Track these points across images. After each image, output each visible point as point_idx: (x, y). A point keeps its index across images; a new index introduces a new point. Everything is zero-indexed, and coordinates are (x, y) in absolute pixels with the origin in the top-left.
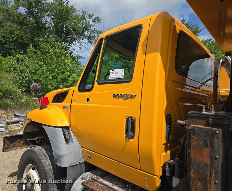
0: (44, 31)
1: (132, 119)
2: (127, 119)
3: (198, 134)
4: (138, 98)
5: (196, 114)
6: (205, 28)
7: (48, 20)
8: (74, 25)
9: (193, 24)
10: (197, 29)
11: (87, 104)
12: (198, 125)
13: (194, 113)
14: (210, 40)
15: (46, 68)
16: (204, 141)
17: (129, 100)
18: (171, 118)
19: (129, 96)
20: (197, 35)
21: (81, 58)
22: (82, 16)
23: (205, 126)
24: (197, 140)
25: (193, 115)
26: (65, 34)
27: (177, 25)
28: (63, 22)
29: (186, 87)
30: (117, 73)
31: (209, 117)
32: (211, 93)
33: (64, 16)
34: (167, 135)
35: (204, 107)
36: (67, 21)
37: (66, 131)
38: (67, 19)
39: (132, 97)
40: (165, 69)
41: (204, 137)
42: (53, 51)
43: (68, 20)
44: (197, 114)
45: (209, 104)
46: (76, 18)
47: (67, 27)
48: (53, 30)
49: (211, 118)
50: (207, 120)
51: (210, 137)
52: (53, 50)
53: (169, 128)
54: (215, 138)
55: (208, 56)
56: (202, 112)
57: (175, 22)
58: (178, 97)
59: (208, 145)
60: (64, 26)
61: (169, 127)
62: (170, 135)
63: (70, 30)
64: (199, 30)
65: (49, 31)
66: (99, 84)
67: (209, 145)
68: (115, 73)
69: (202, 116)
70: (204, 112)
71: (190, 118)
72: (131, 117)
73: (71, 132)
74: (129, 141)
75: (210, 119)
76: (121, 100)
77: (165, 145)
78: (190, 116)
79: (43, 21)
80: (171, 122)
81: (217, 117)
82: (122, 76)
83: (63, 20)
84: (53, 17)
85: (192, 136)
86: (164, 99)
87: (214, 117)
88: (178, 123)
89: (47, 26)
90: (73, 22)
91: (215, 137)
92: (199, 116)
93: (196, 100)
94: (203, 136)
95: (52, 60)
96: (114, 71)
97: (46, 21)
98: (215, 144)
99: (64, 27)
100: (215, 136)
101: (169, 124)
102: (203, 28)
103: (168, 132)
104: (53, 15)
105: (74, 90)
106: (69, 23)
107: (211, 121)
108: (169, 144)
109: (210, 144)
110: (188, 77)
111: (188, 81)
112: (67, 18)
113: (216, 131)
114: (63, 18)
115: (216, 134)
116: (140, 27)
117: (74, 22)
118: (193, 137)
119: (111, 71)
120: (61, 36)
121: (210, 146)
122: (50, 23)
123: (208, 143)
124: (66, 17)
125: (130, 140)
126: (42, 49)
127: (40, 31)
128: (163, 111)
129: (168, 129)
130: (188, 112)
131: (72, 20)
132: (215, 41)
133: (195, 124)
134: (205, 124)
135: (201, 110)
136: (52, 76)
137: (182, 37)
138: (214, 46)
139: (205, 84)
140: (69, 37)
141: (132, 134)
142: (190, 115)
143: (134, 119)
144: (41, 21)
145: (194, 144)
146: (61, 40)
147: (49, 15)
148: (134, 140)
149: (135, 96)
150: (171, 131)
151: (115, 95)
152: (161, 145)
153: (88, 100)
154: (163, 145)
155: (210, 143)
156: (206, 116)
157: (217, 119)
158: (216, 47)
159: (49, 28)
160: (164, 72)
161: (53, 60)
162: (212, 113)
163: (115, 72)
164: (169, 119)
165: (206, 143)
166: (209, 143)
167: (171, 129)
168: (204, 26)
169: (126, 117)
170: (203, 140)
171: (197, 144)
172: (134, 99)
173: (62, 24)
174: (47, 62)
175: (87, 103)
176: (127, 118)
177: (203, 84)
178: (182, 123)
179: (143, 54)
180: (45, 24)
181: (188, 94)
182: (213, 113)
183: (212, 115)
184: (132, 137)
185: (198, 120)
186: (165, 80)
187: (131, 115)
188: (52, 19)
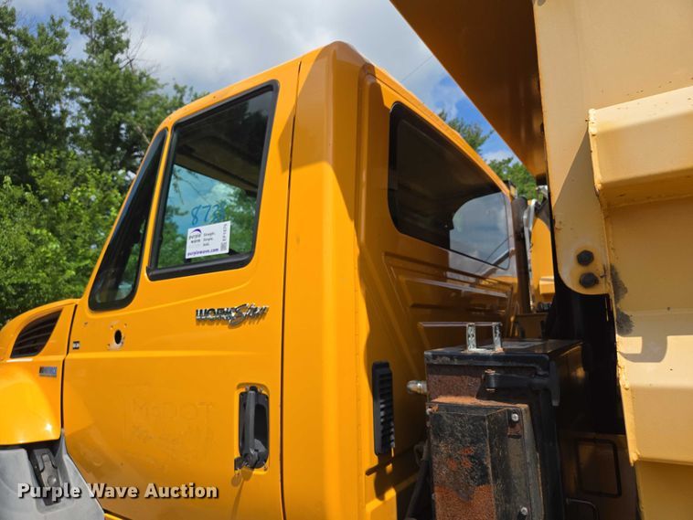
0: (59, 140)
1: (258, 394)
2: (242, 394)
3: (452, 435)
4: (273, 319)
5: (447, 356)
6: (496, 133)
7: (72, 110)
8: (150, 122)
9: (467, 122)
10: (478, 135)
11: (117, 353)
12: (457, 395)
13: (441, 356)
14: (509, 160)
15: (55, 245)
16: (472, 457)
17: (247, 327)
18: (390, 374)
19: (244, 314)
20: (479, 148)
21: (177, 213)
22: (175, 98)
23: (478, 397)
24: (450, 456)
25: (439, 361)
26: (124, 146)
27: (382, 85)
28: (116, 113)
29: (449, 274)
30: (208, 237)
31: (487, 364)
32: (512, 289)
33: (121, 96)
34: (380, 435)
35: (471, 331)
36: (130, 111)
37: (45, 457)
38: (129, 106)
39: (257, 314)
40: (355, 216)
41: (472, 443)
42: (79, 194)
43: (135, 108)
44: (451, 357)
45: (512, 319)
46: (158, 102)
47: (130, 128)
48: (88, 137)
49: (492, 368)
50: (483, 376)
51: (490, 441)
52: (82, 191)
53: (382, 409)
54: (511, 439)
55: (496, 189)
56: (466, 348)
57: (377, 75)
58: (411, 303)
59: (487, 475)
60: (123, 126)
61: (382, 406)
62: (392, 433)
63: (140, 137)
64: (481, 136)
65: (74, 140)
66: (152, 278)
67: (490, 471)
68: (202, 238)
69: (465, 363)
70: (473, 349)
71: (432, 373)
72: (253, 388)
73: (66, 458)
74: (251, 474)
75: (492, 372)
76: (221, 330)
77: (373, 476)
78: (430, 366)
79: (54, 111)
80: (391, 388)
81: (510, 364)
82: (223, 247)
83: (117, 109)
84: (88, 100)
85: (435, 443)
86: (356, 312)
87: (500, 364)
88: (410, 390)
89: (68, 124)
90: (148, 115)
91: (509, 436)
92: (456, 362)
93: (476, 310)
94: (468, 439)
95: (77, 222)
96: (199, 230)
97: (64, 112)
98: (512, 464)
99: (122, 129)
100: (510, 431)
101: (382, 397)
102: (491, 133)
103: (382, 423)
104: (87, 96)
105: (76, 306)
106: (136, 116)
107: (495, 376)
108: (389, 467)
109: (493, 468)
110: (452, 247)
111: (454, 261)
112: (128, 102)
113: (510, 413)
114: (117, 103)
115: (513, 424)
116: (270, 88)
117: (151, 115)
118: (438, 446)
119: (190, 230)
120: (113, 151)
121: (494, 474)
122: (79, 118)
123: (488, 463)
124: (126, 99)
125: (256, 472)
126: (44, 188)
127: (45, 139)
128: (357, 354)
129: (382, 413)
130: (425, 353)
131: (146, 109)
132: (521, 163)
133: (449, 393)
134: (477, 389)
135: (463, 343)
136: (78, 270)
137: (406, 122)
138: (521, 175)
139: (500, 266)
140: (136, 156)
141: (262, 449)
142: (431, 361)
143: (263, 392)
144: (49, 113)
145: (441, 473)
146: (113, 165)
147: (72, 96)
148: (265, 470)
149: (264, 311)
150: (391, 420)
151: (201, 311)
152: (359, 475)
153: (118, 337)
154: (369, 473)
155: (492, 462)
156: (480, 363)
157: (511, 369)
158: (525, 178)
159: (75, 130)
160: (351, 225)
161: (81, 221)
162: (493, 349)
163: (202, 235)
164: (382, 380)
165: (481, 464)
166: (490, 466)
167: (392, 414)
168: (491, 128)
169: (239, 387)
170: (469, 456)
171: (451, 470)
172: (261, 320)
173: (115, 120)
174: (61, 228)
175: (116, 350)
176: (244, 390)
177: (496, 264)
178: (420, 389)
179: (284, 170)
180: (61, 120)
181: (453, 294)
182: (498, 349)
183: (496, 357)
184: (260, 461)
185: (455, 377)
186: (358, 251)
187: (254, 380)
188: (85, 105)
